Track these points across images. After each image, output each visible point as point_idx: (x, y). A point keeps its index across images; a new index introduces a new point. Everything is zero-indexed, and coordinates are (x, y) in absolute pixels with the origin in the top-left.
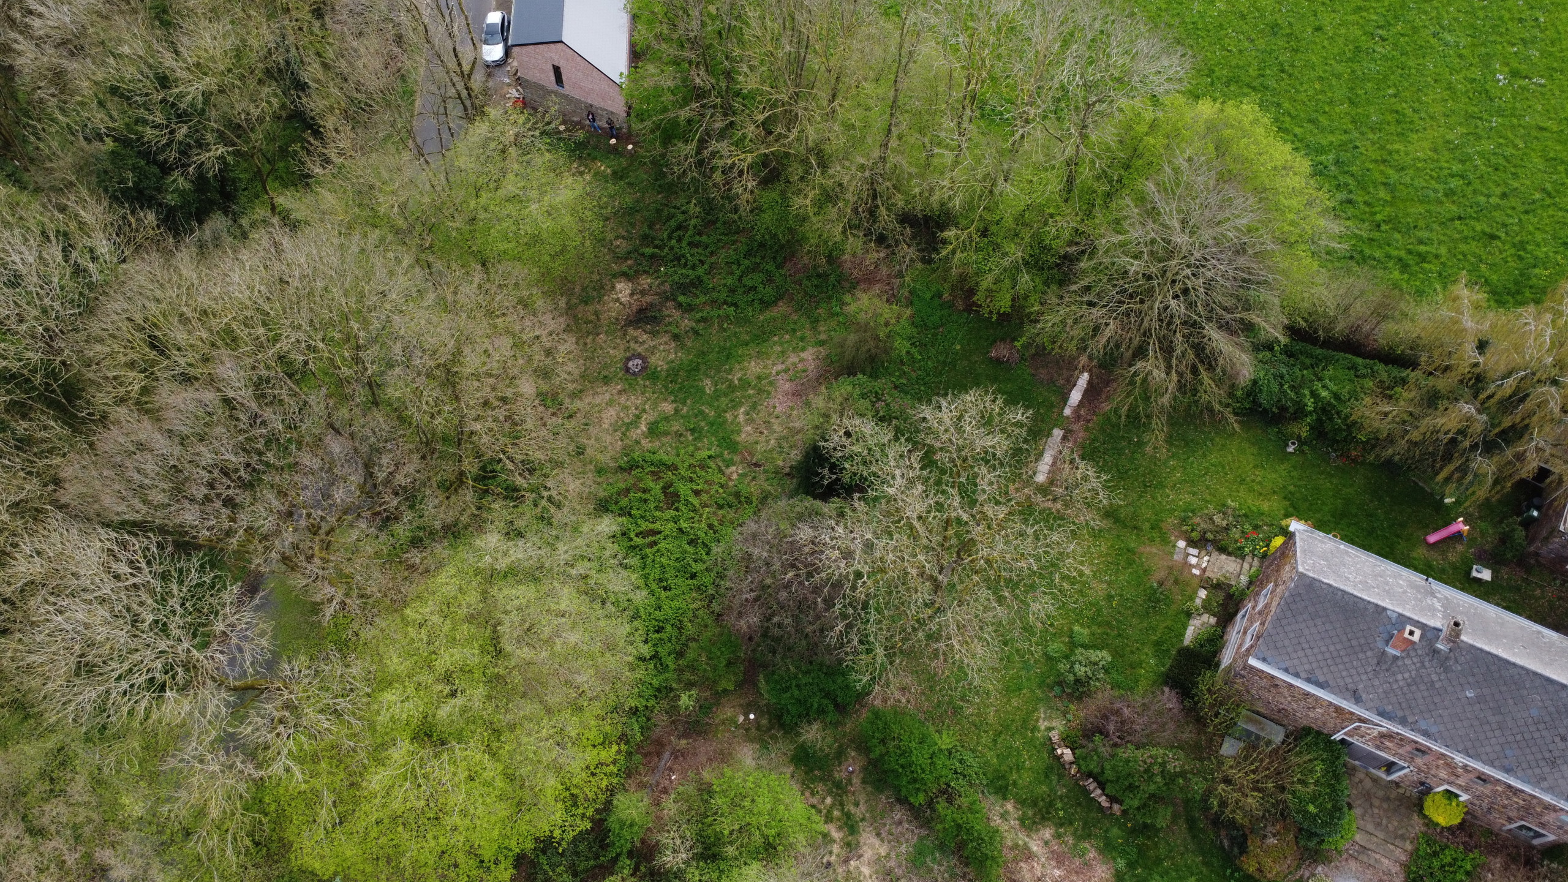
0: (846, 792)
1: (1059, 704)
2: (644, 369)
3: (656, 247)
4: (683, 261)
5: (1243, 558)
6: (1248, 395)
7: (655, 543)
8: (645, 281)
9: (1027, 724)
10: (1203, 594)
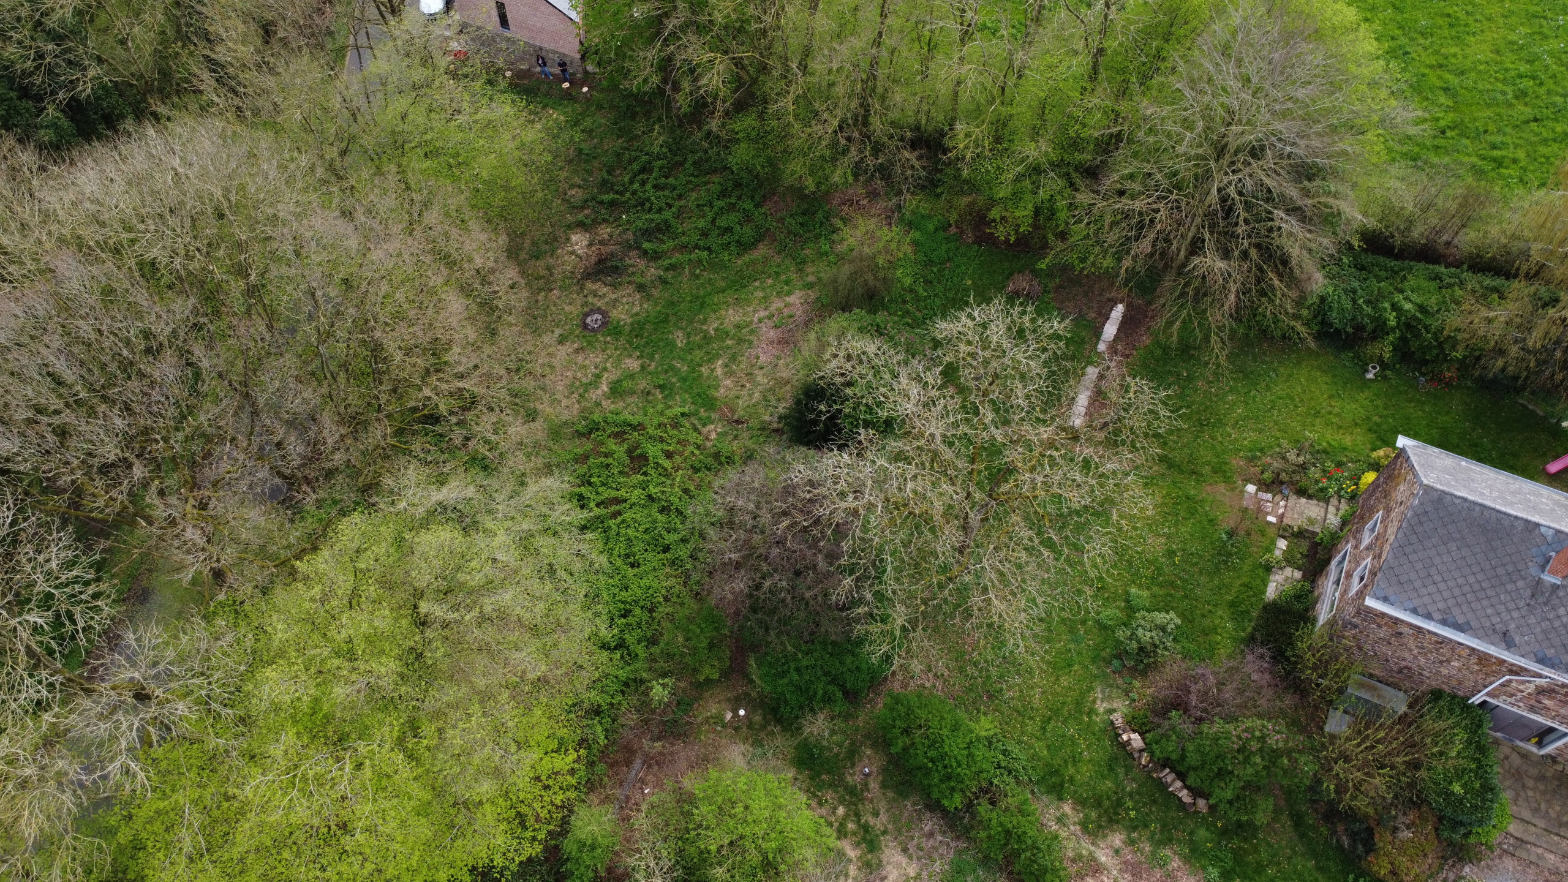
0: (862, 800)
1: (1120, 681)
2: (604, 324)
3: (617, 193)
4: (648, 205)
5: (1327, 502)
6: (1315, 317)
7: (619, 513)
8: (605, 231)
9: (1081, 707)
10: (1282, 544)
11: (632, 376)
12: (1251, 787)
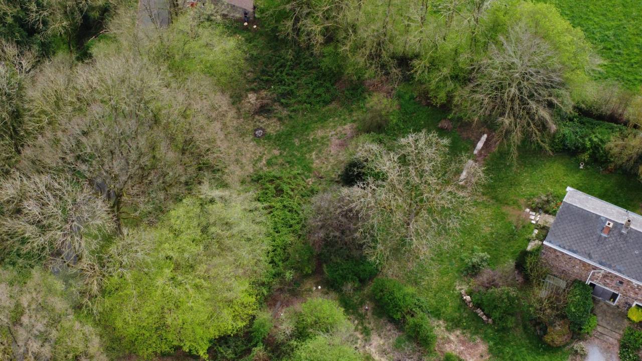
0: (364, 319)
1: (466, 279)
2: (263, 135)
3: (269, 76)
4: (283, 82)
6: (561, 142)
7: (272, 212)
8: (263, 93)
9: (451, 287)
10: (536, 231)
11: (276, 158)
12: (507, 313)
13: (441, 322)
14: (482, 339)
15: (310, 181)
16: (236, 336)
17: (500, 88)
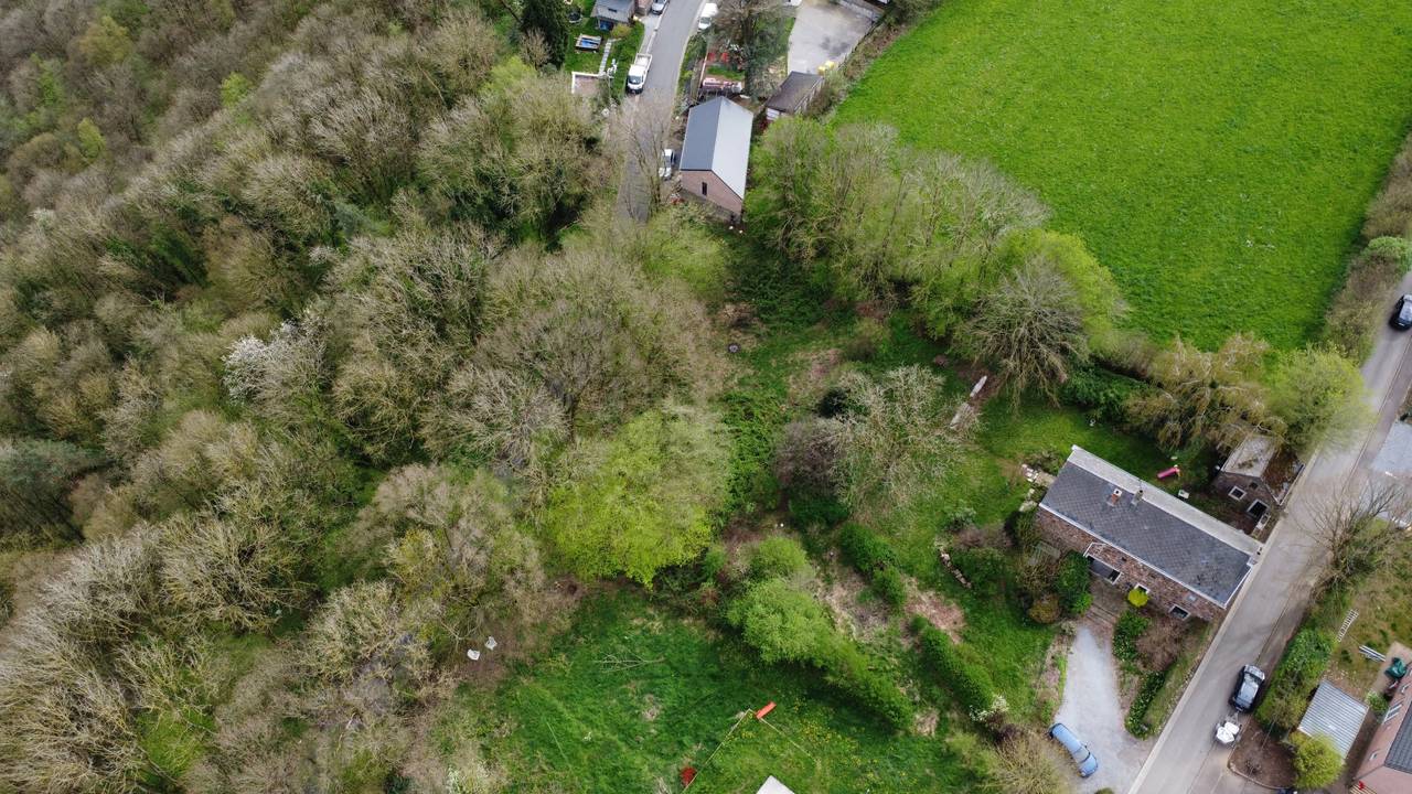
0: (828, 565)
1: (947, 536)
2: (739, 351)
3: (751, 287)
4: (766, 296)
8: (743, 305)
10: (1031, 490)
11: (749, 377)
12: (989, 578)
13: (913, 580)
14: (957, 604)
15: (784, 407)
16: (685, 567)
17: (1008, 326)
